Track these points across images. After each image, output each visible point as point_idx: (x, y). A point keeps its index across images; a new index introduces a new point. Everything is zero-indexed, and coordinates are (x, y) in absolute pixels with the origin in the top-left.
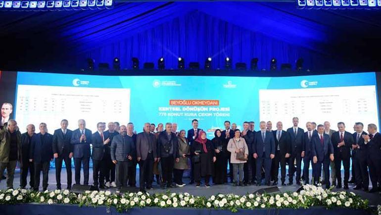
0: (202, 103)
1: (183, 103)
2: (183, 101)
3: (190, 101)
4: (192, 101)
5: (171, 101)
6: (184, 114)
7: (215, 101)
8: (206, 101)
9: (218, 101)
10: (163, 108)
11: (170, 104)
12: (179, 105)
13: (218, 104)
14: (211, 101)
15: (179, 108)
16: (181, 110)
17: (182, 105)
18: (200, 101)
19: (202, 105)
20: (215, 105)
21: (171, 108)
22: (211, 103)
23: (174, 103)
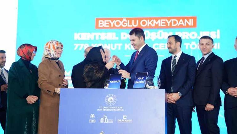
0: (160, 23)
1: (121, 23)
2: (121, 19)
3: (135, 19)
4: (140, 19)
5: (97, 20)
6: (123, 47)
7: (188, 18)
8: (169, 19)
9: (195, 19)
10: (82, 34)
11: (97, 27)
12: (114, 27)
13: (195, 25)
14: (179, 19)
15: (114, 34)
16: (117, 38)
17: (121, 27)
18: (157, 19)
19: (161, 28)
20: (188, 26)
21: (97, 34)
22: (181, 22)
23: (104, 24)
